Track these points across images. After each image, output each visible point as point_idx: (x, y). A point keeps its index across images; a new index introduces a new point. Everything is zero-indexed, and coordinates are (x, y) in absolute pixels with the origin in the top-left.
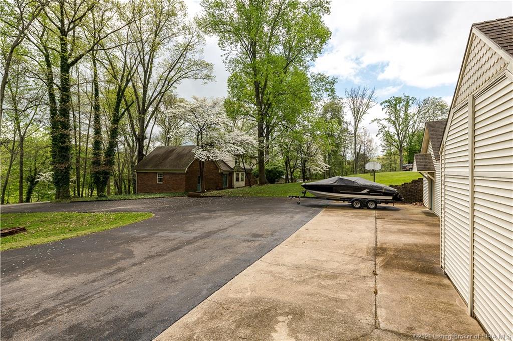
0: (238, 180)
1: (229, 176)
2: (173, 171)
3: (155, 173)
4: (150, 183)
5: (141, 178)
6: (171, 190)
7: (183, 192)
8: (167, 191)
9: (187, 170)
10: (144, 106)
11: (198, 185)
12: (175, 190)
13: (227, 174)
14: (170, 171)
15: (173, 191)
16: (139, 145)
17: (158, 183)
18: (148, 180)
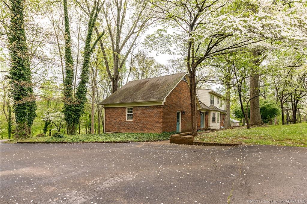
0: (214, 120)
1: (206, 115)
2: (145, 103)
3: (124, 107)
4: (118, 120)
5: (109, 114)
6: (142, 130)
7: (159, 133)
8: (137, 130)
9: (165, 101)
10: (118, 46)
11: (177, 123)
12: (147, 129)
13: (203, 113)
14: (142, 103)
15: (146, 131)
16: (114, 85)
17: (127, 120)
18: (117, 116)
